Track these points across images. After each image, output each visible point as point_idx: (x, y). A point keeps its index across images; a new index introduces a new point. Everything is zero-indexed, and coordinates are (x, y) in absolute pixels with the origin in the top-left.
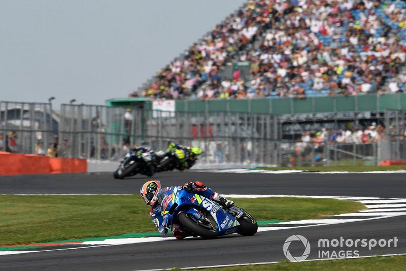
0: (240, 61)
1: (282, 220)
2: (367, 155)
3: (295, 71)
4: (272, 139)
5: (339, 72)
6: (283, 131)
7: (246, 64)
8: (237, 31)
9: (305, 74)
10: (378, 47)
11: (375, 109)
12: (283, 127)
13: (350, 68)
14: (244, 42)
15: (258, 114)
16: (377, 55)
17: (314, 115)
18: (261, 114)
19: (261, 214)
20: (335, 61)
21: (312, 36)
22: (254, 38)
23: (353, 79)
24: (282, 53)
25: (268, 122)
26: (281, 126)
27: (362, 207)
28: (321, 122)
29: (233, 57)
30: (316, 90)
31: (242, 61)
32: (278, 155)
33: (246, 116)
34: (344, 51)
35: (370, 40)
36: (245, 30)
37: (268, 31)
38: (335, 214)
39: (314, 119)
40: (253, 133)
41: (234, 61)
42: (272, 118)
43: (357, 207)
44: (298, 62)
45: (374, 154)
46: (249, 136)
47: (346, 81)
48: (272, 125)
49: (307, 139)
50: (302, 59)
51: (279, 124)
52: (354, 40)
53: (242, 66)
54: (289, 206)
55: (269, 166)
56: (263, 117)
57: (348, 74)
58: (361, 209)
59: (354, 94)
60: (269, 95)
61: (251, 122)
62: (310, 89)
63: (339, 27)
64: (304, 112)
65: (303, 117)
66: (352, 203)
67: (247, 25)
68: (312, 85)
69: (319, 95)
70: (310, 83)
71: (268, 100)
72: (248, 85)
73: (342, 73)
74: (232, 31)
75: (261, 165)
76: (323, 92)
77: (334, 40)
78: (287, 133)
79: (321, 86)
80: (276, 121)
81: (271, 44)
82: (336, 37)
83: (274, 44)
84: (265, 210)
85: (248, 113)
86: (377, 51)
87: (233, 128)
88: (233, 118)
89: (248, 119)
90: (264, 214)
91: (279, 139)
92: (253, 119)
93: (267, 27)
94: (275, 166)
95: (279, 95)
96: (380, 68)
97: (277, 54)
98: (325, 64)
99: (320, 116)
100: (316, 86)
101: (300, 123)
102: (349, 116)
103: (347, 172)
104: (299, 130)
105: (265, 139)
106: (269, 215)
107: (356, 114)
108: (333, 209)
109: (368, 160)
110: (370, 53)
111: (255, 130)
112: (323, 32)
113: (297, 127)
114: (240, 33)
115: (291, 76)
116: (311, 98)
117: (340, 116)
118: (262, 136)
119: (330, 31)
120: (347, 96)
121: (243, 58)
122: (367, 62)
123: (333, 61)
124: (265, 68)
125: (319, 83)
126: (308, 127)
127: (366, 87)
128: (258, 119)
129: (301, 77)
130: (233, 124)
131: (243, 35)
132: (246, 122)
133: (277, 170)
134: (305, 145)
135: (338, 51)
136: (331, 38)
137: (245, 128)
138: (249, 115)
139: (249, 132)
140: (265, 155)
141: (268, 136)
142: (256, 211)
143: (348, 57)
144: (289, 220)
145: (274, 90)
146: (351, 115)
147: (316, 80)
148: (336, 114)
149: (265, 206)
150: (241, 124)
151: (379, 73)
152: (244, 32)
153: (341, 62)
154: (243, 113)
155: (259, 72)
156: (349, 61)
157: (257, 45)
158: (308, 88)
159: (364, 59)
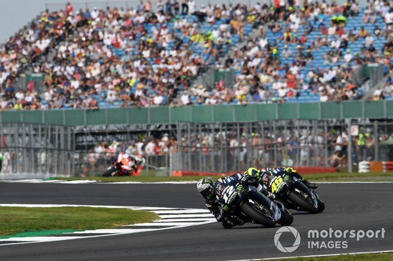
0: (34, 72)
1: (77, 229)
2: (160, 166)
3: (89, 83)
4: (66, 150)
5: (131, 84)
6: (76, 142)
7: (40, 75)
8: (31, 43)
9: (98, 86)
10: (170, 60)
11: (168, 121)
12: (76, 138)
13: (143, 80)
14: (38, 54)
15: (51, 125)
16: (170, 67)
17: (107, 127)
18: (55, 125)
19: (56, 224)
20: (128, 73)
21: (105, 49)
22: (47, 50)
23: (145, 91)
24: (76, 66)
25: (62, 132)
26: (74, 136)
27: (156, 217)
28: (113, 133)
29: (26, 68)
30: (109, 102)
31: (36, 73)
32: (71, 166)
33: (40, 127)
34: (137, 64)
35: (162, 53)
36: (38, 42)
37: (61, 43)
38: (130, 224)
39: (107, 131)
40: (47, 144)
41: (28, 73)
42: (66, 129)
43: (151, 217)
44: (91, 74)
45: (166, 165)
46: (42, 147)
47: (138, 93)
48: (66, 135)
49: (99, 149)
50: (95, 71)
51: (72, 135)
52: (146, 54)
53: (35, 78)
54: (84, 216)
55: (62, 176)
56: (57, 128)
57: (140, 86)
58: (155, 219)
59: (147, 106)
60: (62, 106)
61: (45, 132)
62: (103, 101)
63: (131, 40)
64: (96, 124)
65: (96, 128)
66: (146, 213)
67: (40, 37)
68: (106, 97)
69: (112, 107)
70: (103, 95)
71: (62, 111)
72: (41, 96)
73: (135, 85)
74: (25, 42)
75: (55, 175)
76: (117, 103)
77: (127, 53)
78: (80, 144)
79: (114, 97)
80: (69, 133)
81: (64, 56)
82: (128, 50)
83: (68, 56)
84: (60, 220)
85: (42, 124)
86: (170, 64)
87: (27, 139)
88: (27, 129)
89: (43, 130)
90: (59, 223)
91: (72, 150)
92: (48, 130)
93: (60, 39)
94: (68, 176)
95: (72, 106)
96: (172, 81)
97: (70, 67)
98: (117, 76)
99: (112, 127)
100: (109, 97)
101: (93, 134)
102: (142, 128)
103: (140, 183)
104: (92, 141)
105: (59, 150)
106: (64, 225)
107: (148, 126)
108: (128, 219)
109: (161, 170)
110: (162, 66)
111: (49, 141)
112: (115, 45)
113: (90, 138)
114: (33, 45)
115: (84, 88)
116: (104, 110)
117: (133, 128)
118: (57, 147)
119: (123, 44)
120: (139, 108)
121: (37, 70)
122: (159, 75)
123: (125, 73)
124: (59, 80)
125: (112, 96)
126: (101, 138)
127: (158, 100)
128: (52, 130)
129: (95, 89)
130: (27, 135)
131: (37, 47)
132: (40, 133)
133: (70, 180)
135: (131, 64)
136: (124, 50)
137: (39, 139)
138: (44, 126)
139: (43, 143)
140: (58, 166)
141: (62, 147)
142: (50, 220)
143: (141, 70)
144: (84, 229)
145: (67, 102)
146: (145, 128)
147: (109, 92)
148: (129, 126)
149: (60, 216)
150: (35, 135)
151: (170, 86)
152: (38, 44)
153: (134, 74)
154: (37, 124)
155: (53, 83)
156: (141, 73)
157: (50, 57)
158: (101, 99)
159: (156, 71)
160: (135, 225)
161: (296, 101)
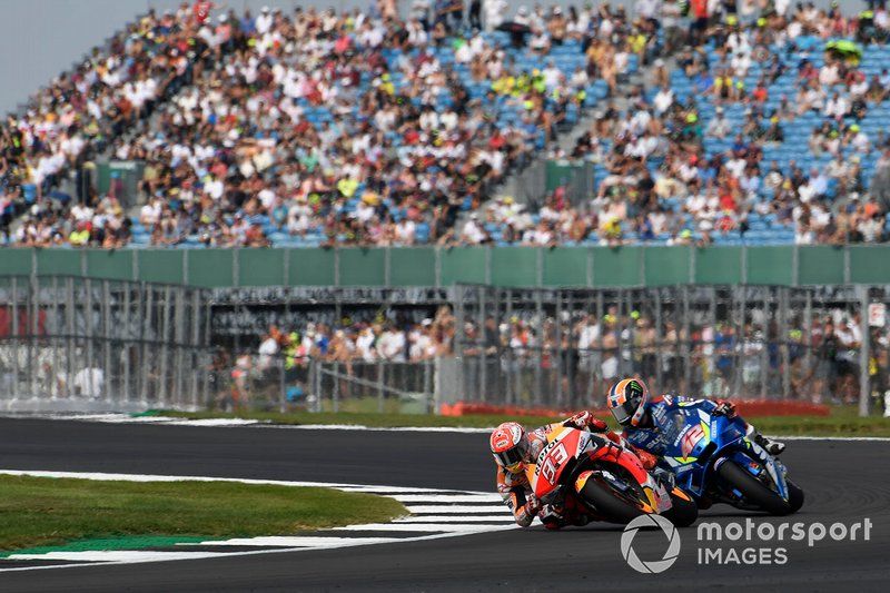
0: (115, 158)
1: (210, 535)
2: (411, 389)
3: (246, 188)
4: (187, 346)
5: (347, 192)
6: (212, 325)
7: (130, 166)
8: (111, 91)
9: (267, 197)
10: (443, 135)
11: (433, 282)
12: (213, 316)
13: (373, 184)
14: (127, 116)
15: (154, 284)
16: (439, 153)
17: (286, 292)
18: (163, 285)
19: (159, 521)
20: (341, 166)
21: (286, 105)
22: (150, 106)
23: (381, 211)
24: (218, 144)
25: (180, 302)
26: (208, 313)
27: (399, 509)
28: (302, 309)
29: (101, 148)
30: (294, 233)
31: (119, 160)
32: (201, 384)
33: (126, 289)
34: (359, 144)
35: (424, 120)
36: (128, 87)
37: (184, 90)
38: (336, 524)
39: (287, 301)
40: (143, 329)
41: (103, 159)
42: (189, 295)
43: (388, 510)
44: (254, 165)
45: (426, 388)
46: (131, 337)
47: (364, 214)
48: (189, 311)
49: (269, 346)
50: (262, 157)
51: (203, 309)
52: (384, 119)
53: (120, 171)
54: (227, 503)
55: (177, 407)
56: (168, 291)
57: (371, 197)
58: (396, 516)
59: (383, 243)
60: (182, 241)
61: (138, 302)
62: (280, 230)
63: (347, 87)
64: (262, 284)
65: (261, 294)
66: (376, 499)
67: (133, 76)
68: (284, 221)
69: (300, 245)
70: (279, 215)
71: (182, 252)
72: (132, 216)
73: (356, 196)
74: (99, 87)
75: (161, 405)
76: (310, 237)
77: (338, 117)
78: (221, 331)
79: (304, 223)
80: (196, 304)
81: (190, 119)
82: (343, 110)
83: (198, 120)
84: (169, 511)
85: (131, 282)
86: (439, 147)
87: (95, 317)
88: (96, 292)
89: (133, 296)
90: (168, 519)
91: (201, 346)
92: (145, 299)
93: (183, 82)
94: (192, 409)
95: (208, 242)
96: (444, 183)
97: (204, 147)
98: (316, 173)
99: (301, 293)
100: (292, 224)
101: (255, 309)
102: (369, 296)
103: (363, 428)
104: (250, 327)
105: (172, 345)
106: (179, 524)
107: (385, 293)
108: (331, 514)
109: (410, 400)
110: (421, 151)
111: (148, 322)
112: (314, 97)
113: (247, 318)
114: (118, 93)
115: (238, 197)
116: (282, 251)
117: (349, 296)
118: (166, 338)
119: (328, 94)
120: (365, 251)
121: (123, 152)
122: (413, 171)
123: (334, 165)
124: (174, 176)
125: (300, 216)
126: (272, 318)
127: (406, 230)
128: (156, 296)
129: (259, 202)
130: (97, 307)
131: (123, 98)
132: (127, 303)
133: (196, 419)
134: (264, 361)
135: (346, 145)
136: (331, 110)
137: (124, 316)
138: (135, 287)
139: (133, 328)
140: (169, 384)
141: (179, 338)
142: (146, 512)
143: (372, 157)
144: (225, 536)
145: (195, 232)
146: (376, 297)
147: (294, 210)
148: (341, 291)
149: (170, 502)
150: (115, 308)
151: (440, 199)
152: (127, 91)
153: (355, 171)
154: (121, 282)
155: (160, 186)
156: (373, 168)
157: (156, 120)
158: (274, 226)
159: (408, 163)
160: (350, 528)
161: (739, 243)
